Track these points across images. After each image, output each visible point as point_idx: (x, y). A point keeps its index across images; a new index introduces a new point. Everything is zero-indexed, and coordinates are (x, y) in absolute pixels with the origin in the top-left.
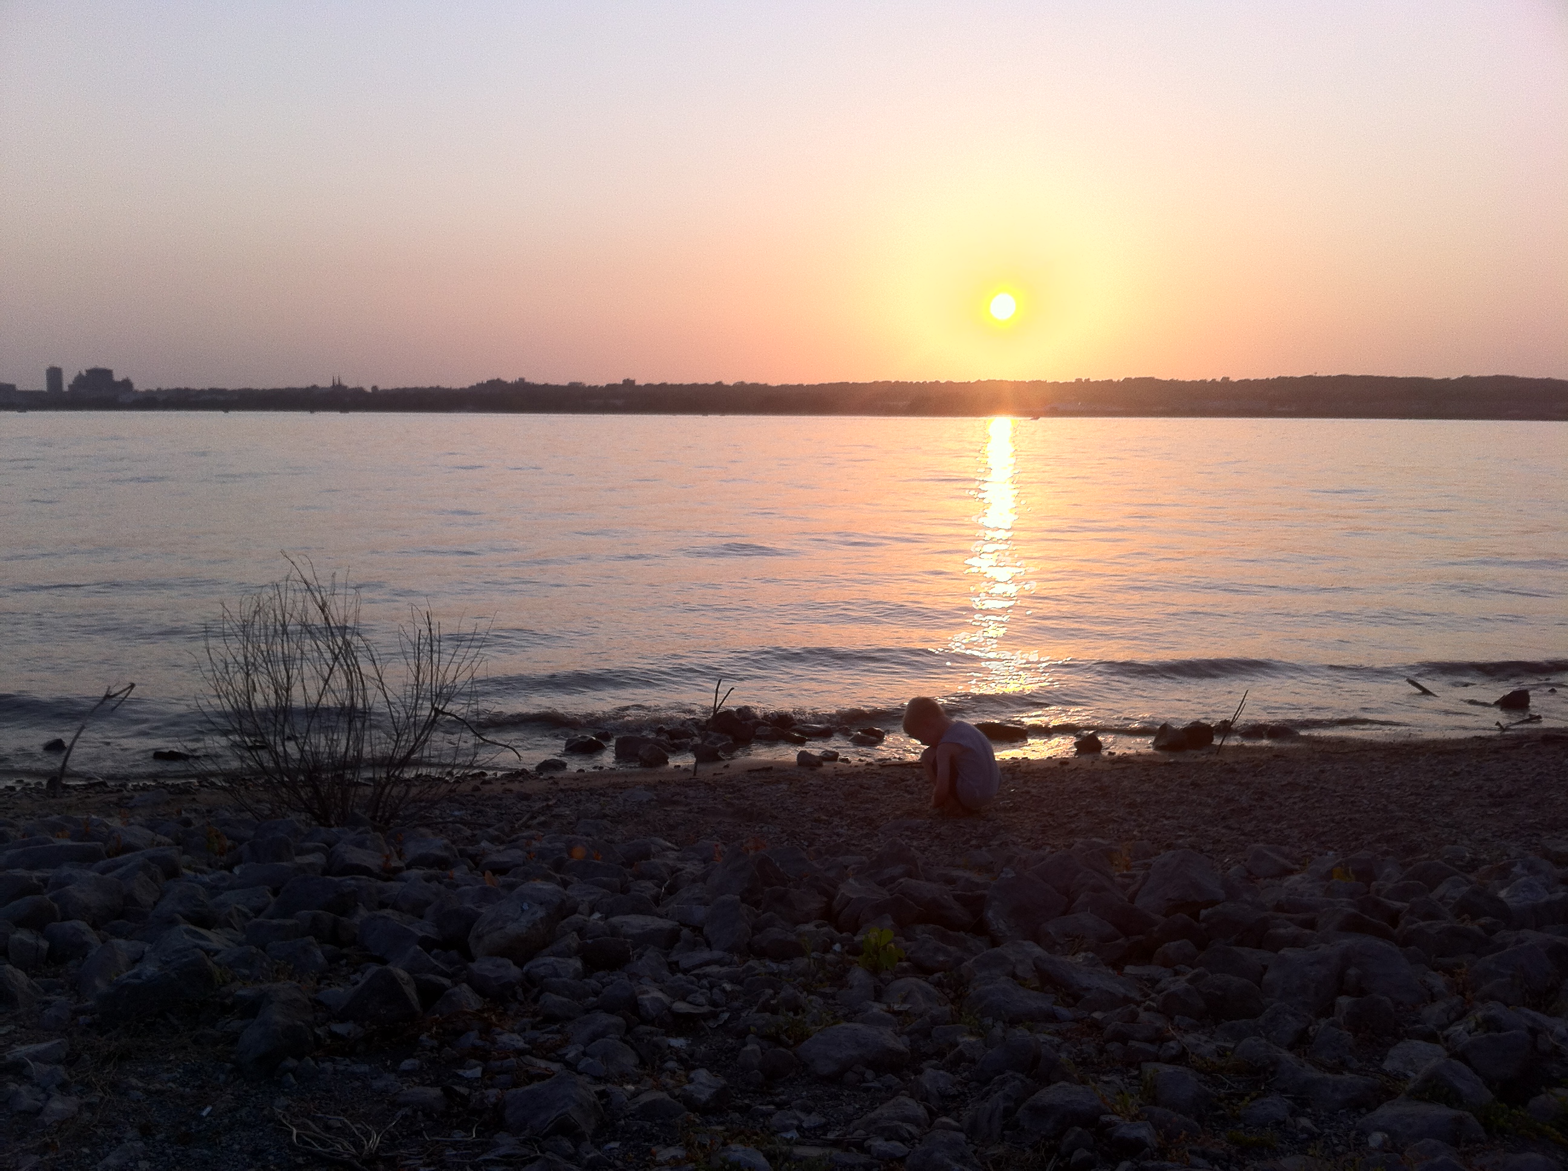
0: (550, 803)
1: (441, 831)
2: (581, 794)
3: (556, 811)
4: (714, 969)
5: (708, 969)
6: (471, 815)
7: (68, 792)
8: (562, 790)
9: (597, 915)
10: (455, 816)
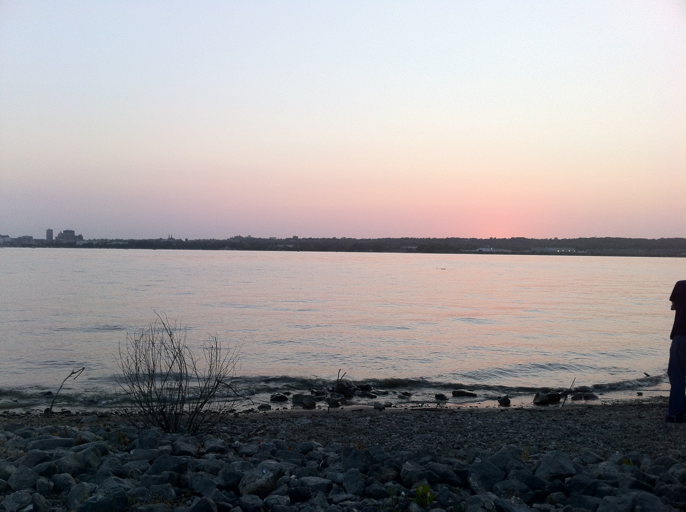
0: (266, 424)
1: (217, 436)
2: (278, 420)
3: (268, 428)
4: (349, 502)
5: (346, 502)
6: (230, 429)
7: (54, 415)
8: (270, 419)
9: (293, 476)
10: (223, 429)
